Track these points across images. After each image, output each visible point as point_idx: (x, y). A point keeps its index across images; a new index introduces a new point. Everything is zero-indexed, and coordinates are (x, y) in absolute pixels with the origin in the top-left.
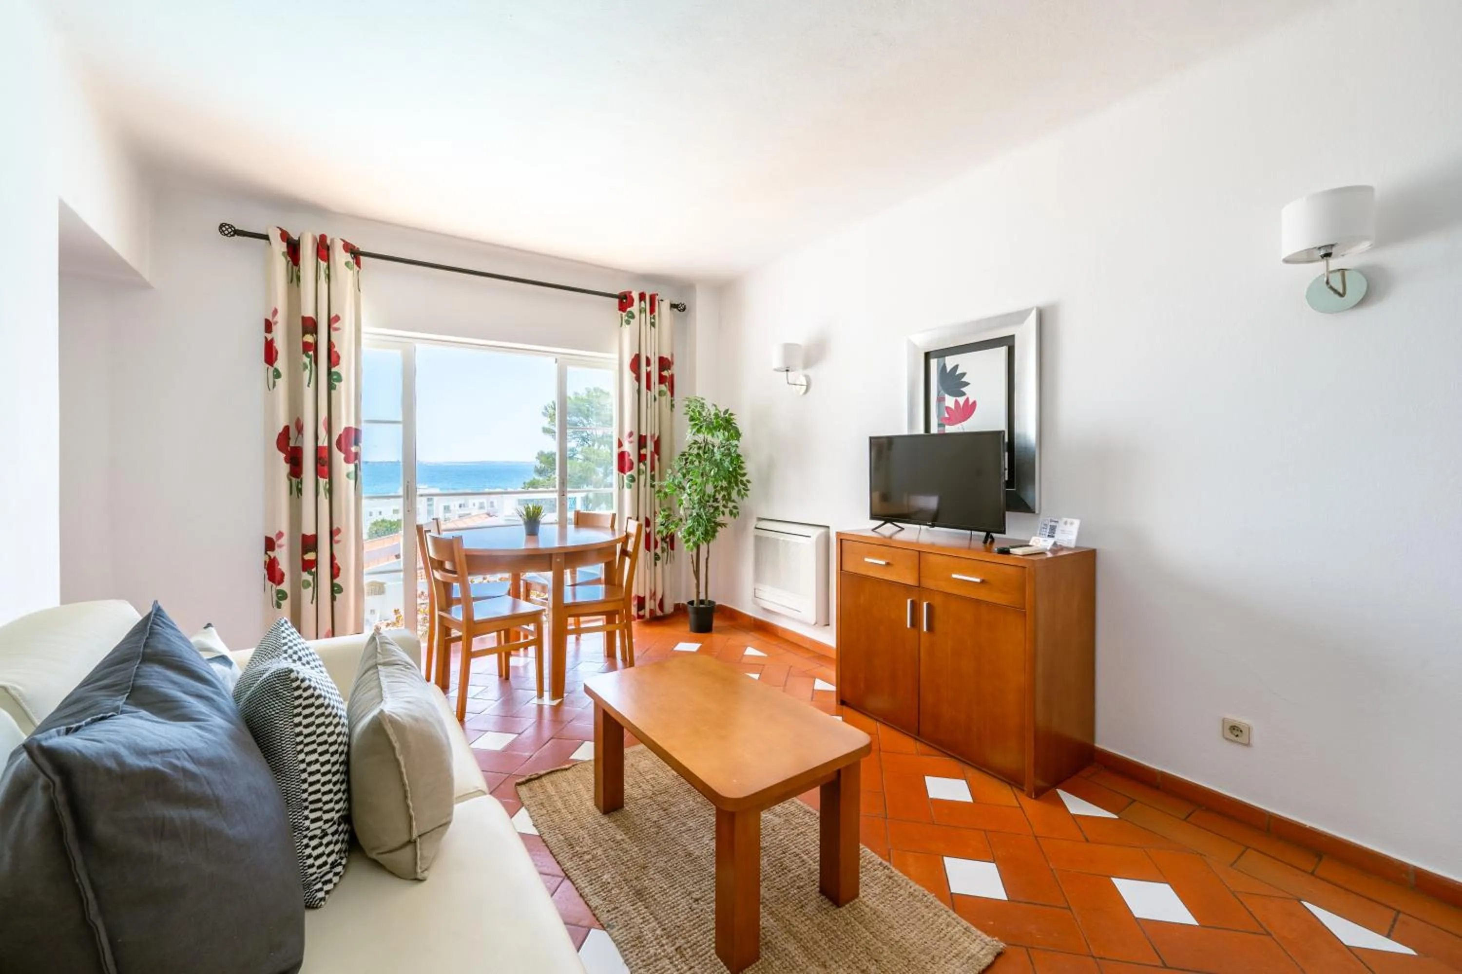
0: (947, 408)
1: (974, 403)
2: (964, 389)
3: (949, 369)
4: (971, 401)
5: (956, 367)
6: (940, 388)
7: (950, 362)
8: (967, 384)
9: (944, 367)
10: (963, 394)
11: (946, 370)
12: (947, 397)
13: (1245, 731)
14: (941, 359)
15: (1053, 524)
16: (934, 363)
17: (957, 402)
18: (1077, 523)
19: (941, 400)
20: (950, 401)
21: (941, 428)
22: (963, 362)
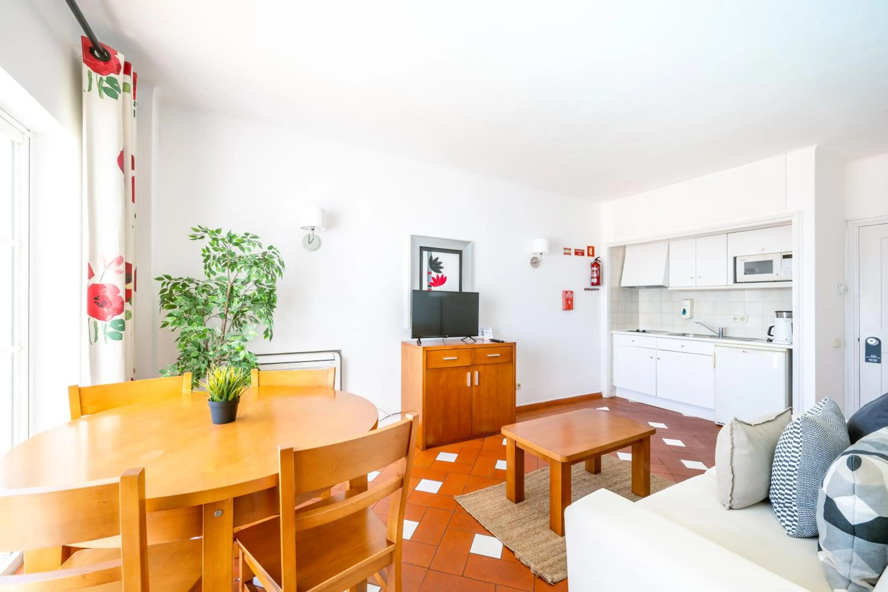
0: (433, 278)
1: (446, 278)
2: (441, 270)
3: (434, 258)
4: (444, 276)
5: (437, 259)
6: (429, 266)
7: (435, 255)
8: (442, 268)
9: (431, 257)
10: (440, 272)
11: (432, 259)
12: (433, 272)
13: (519, 388)
14: (430, 252)
15: (482, 330)
16: (425, 253)
17: (438, 276)
18: (491, 329)
19: (429, 273)
20: (434, 275)
21: (430, 288)
22: (442, 257)
